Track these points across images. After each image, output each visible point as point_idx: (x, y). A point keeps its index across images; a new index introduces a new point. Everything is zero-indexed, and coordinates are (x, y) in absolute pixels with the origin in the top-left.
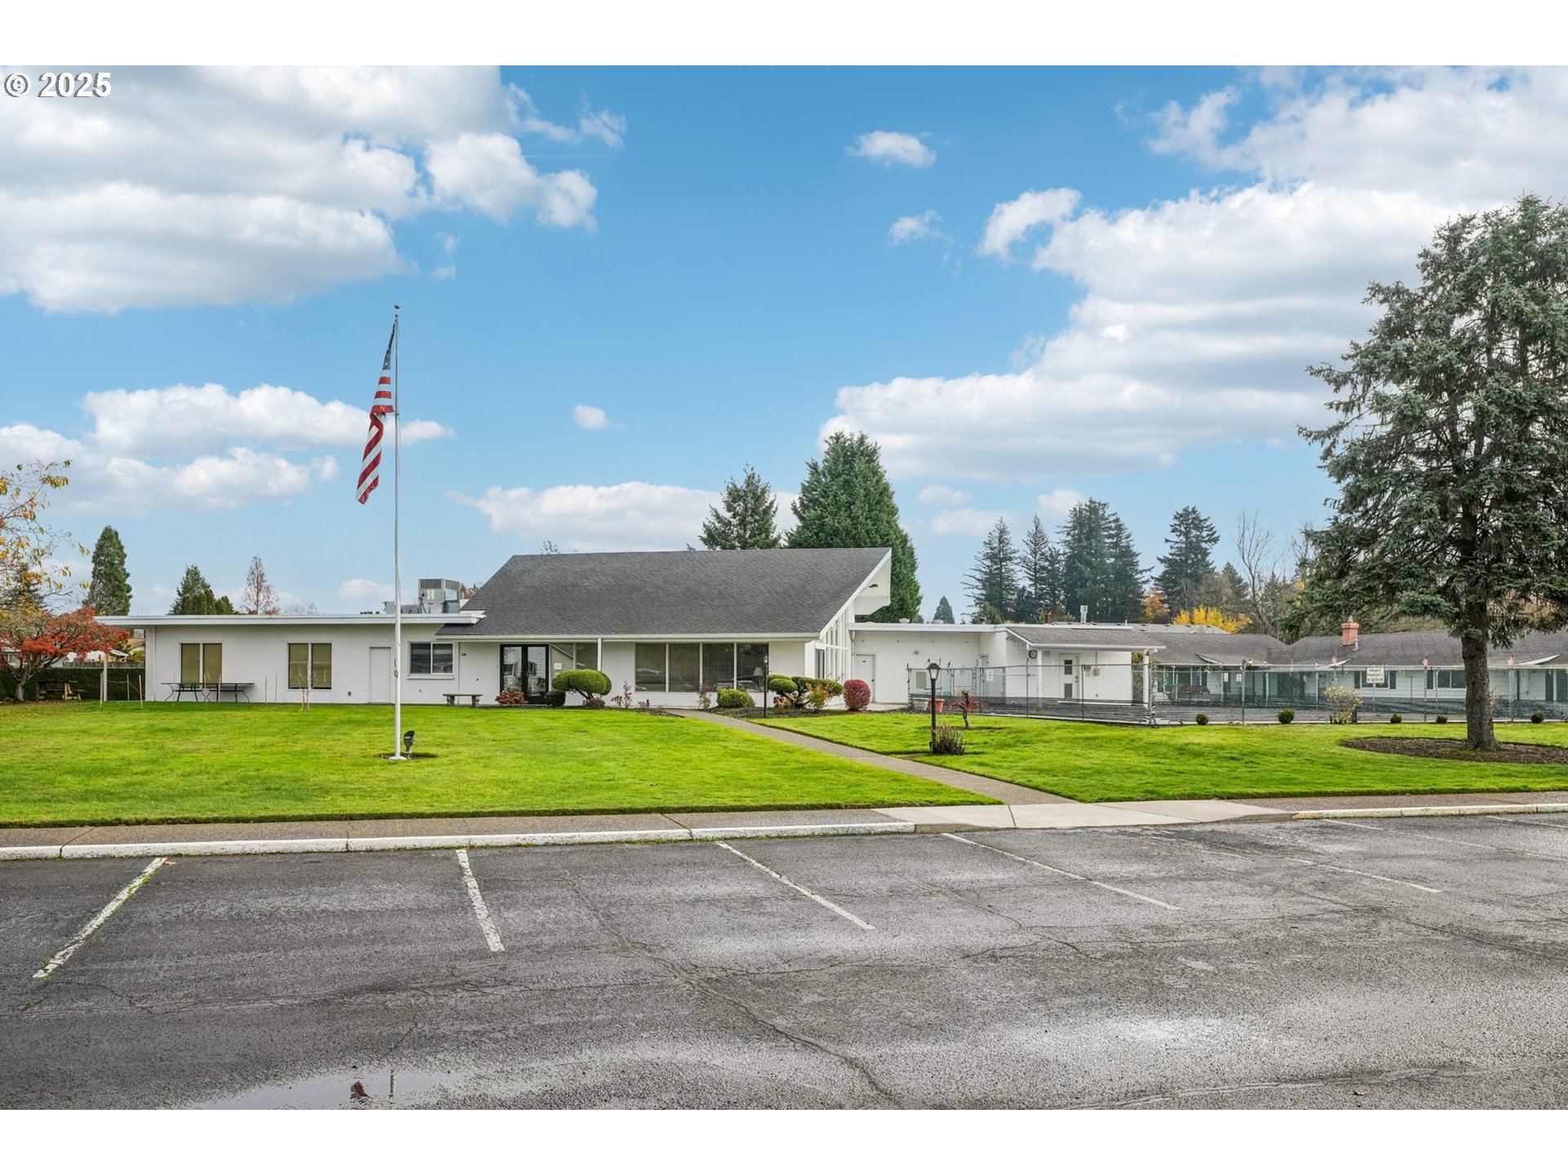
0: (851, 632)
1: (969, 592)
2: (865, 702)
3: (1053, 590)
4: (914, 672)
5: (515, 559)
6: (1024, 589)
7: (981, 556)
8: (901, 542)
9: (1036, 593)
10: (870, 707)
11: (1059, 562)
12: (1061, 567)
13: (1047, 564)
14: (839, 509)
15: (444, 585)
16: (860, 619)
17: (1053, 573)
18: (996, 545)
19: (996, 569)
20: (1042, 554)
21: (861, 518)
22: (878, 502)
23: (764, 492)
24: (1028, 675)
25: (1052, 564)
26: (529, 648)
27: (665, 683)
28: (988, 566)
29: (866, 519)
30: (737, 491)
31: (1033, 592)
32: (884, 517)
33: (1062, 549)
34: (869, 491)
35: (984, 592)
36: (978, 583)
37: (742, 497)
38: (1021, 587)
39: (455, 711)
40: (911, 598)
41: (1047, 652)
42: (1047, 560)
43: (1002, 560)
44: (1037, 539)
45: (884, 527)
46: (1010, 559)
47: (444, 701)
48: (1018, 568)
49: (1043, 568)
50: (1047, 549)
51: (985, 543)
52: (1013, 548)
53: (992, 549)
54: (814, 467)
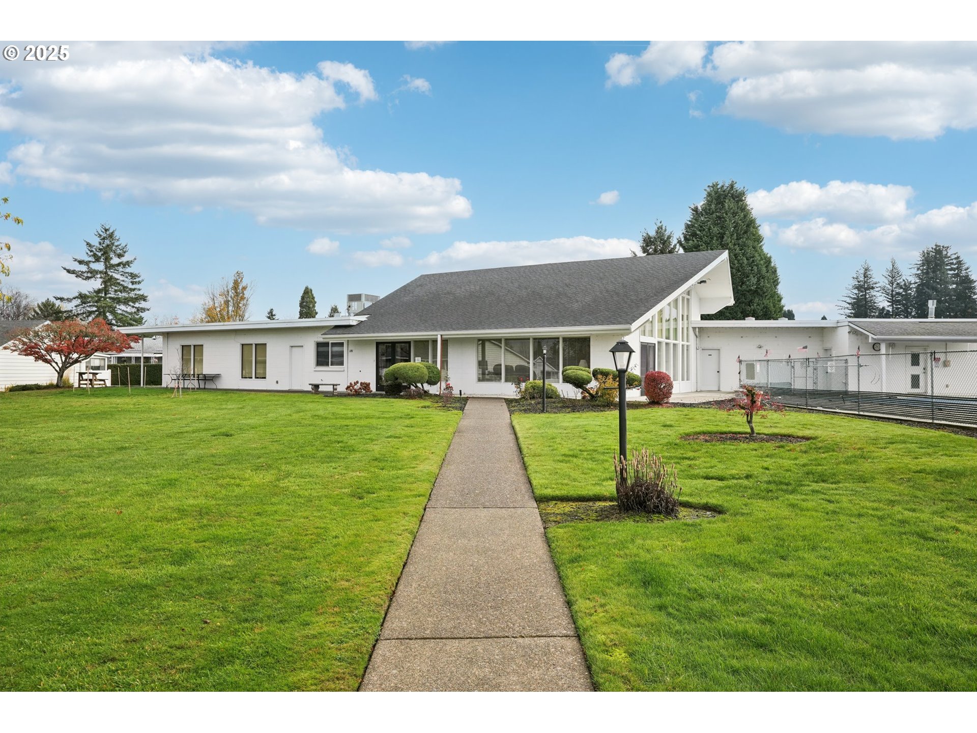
0: (694, 329)
1: (842, 312)
2: (668, 394)
3: (906, 309)
4: (744, 364)
5: (423, 277)
6: (883, 308)
7: (851, 287)
8: (765, 263)
9: (893, 311)
10: (671, 400)
11: (911, 289)
12: (913, 292)
13: (901, 290)
14: (712, 238)
15: (363, 298)
16: (704, 317)
17: (906, 297)
18: (862, 279)
19: (861, 296)
20: (898, 284)
21: (730, 244)
22: (746, 232)
23: (669, 237)
24: (860, 366)
25: (905, 290)
26: (397, 344)
27: (501, 374)
28: (856, 294)
29: (735, 245)
30: (649, 238)
31: (891, 310)
32: (750, 243)
33: (913, 279)
34: (737, 224)
35: (853, 312)
36: (848, 306)
37: (653, 242)
38: (881, 307)
39: (316, 397)
40: (774, 307)
41: (891, 344)
42: (901, 288)
43: (866, 289)
44: (894, 274)
45: (750, 251)
46: (873, 288)
47: (309, 388)
48: (878, 294)
49: (898, 294)
50: (901, 280)
51: (853, 278)
52: (875, 280)
53: (859, 282)
54: (695, 210)
